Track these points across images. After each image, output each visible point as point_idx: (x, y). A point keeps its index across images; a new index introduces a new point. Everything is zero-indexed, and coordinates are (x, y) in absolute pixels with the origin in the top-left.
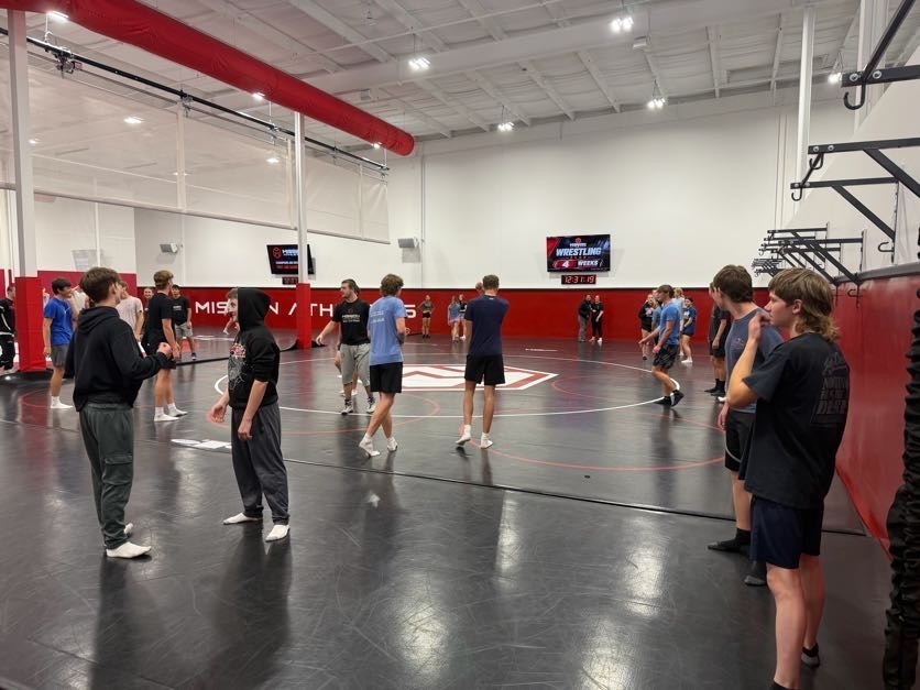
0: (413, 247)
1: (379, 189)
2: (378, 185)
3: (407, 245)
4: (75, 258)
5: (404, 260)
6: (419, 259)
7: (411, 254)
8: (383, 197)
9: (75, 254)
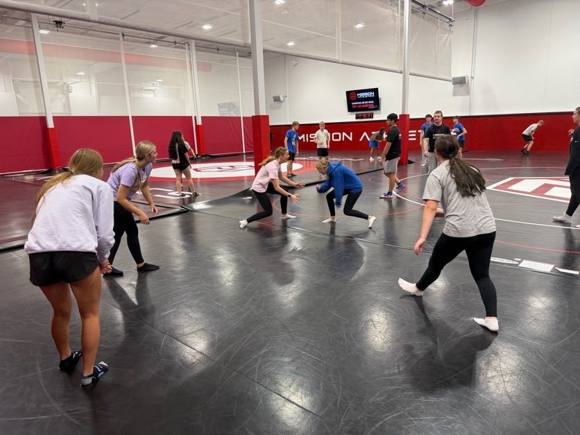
0: (465, 83)
1: (448, 37)
2: (447, 35)
3: (460, 82)
4: (219, 108)
5: (455, 94)
6: (468, 92)
7: (461, 89)
8: (450, 43)
9: (220, 106)
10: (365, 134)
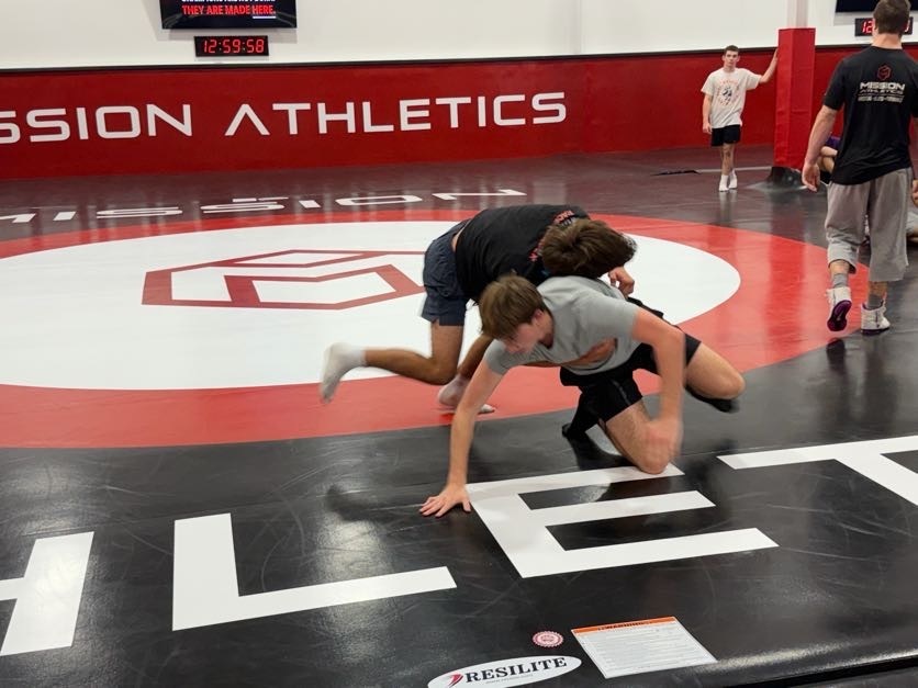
10: (245, 109)
